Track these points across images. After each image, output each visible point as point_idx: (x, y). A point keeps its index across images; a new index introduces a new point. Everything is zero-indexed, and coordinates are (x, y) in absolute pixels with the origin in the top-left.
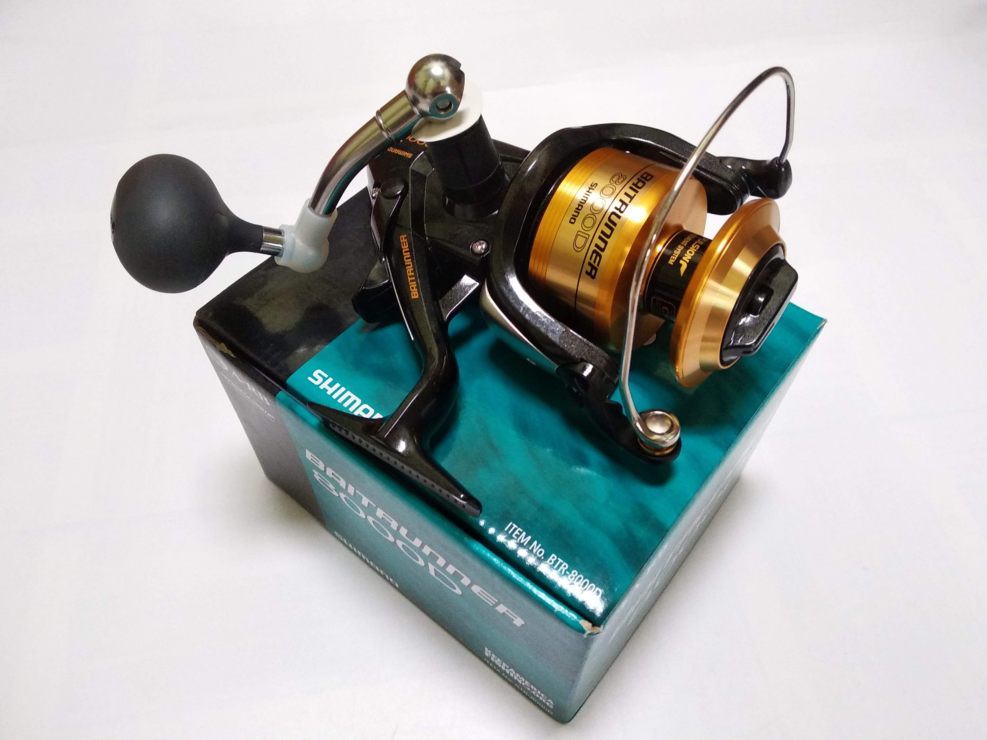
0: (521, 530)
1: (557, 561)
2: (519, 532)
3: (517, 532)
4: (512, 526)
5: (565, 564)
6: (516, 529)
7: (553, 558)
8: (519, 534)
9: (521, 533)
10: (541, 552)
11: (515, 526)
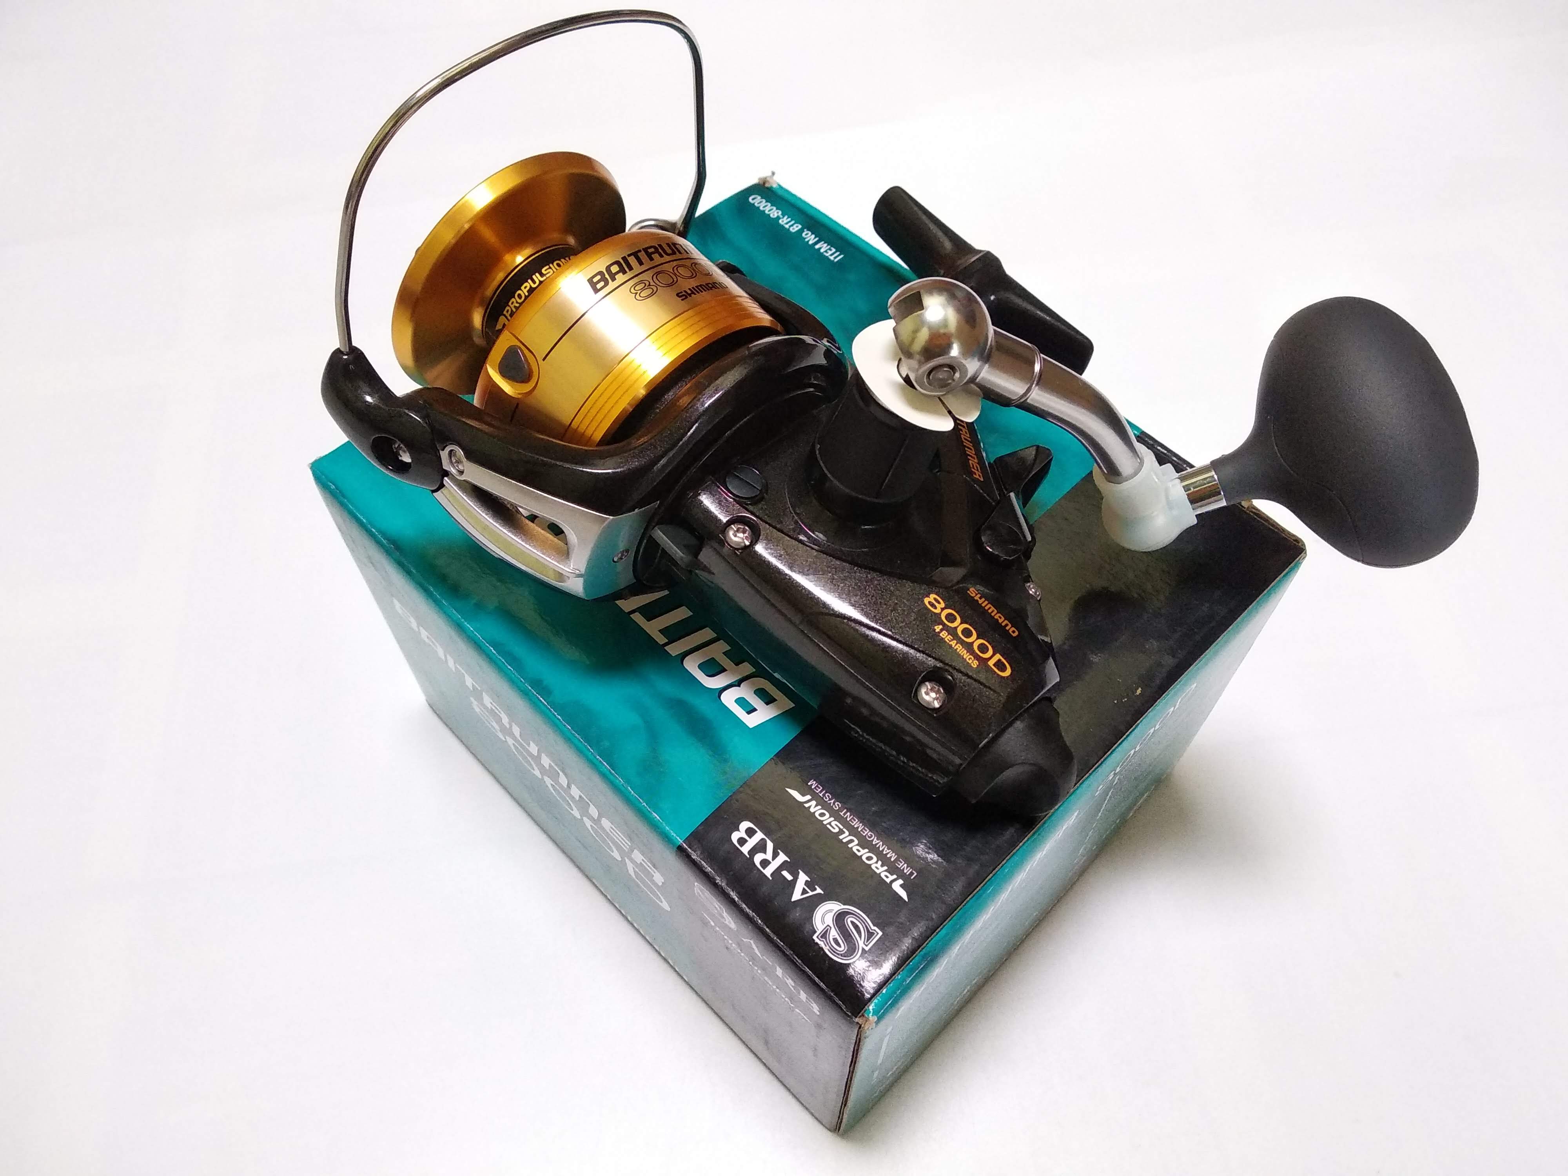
0: (825, 254)
1: (790, 226)
2: (827, 253)
3: (830, 253)
4: (835, 258)
5: (782, 223)
6: (831, 255)
7: (793, 229)
8: (828, 251)
9: (826, 251)
10: (806, 234)
11: (832, 258)
